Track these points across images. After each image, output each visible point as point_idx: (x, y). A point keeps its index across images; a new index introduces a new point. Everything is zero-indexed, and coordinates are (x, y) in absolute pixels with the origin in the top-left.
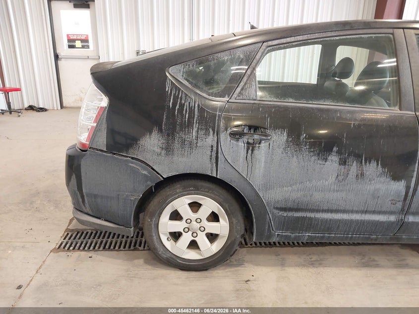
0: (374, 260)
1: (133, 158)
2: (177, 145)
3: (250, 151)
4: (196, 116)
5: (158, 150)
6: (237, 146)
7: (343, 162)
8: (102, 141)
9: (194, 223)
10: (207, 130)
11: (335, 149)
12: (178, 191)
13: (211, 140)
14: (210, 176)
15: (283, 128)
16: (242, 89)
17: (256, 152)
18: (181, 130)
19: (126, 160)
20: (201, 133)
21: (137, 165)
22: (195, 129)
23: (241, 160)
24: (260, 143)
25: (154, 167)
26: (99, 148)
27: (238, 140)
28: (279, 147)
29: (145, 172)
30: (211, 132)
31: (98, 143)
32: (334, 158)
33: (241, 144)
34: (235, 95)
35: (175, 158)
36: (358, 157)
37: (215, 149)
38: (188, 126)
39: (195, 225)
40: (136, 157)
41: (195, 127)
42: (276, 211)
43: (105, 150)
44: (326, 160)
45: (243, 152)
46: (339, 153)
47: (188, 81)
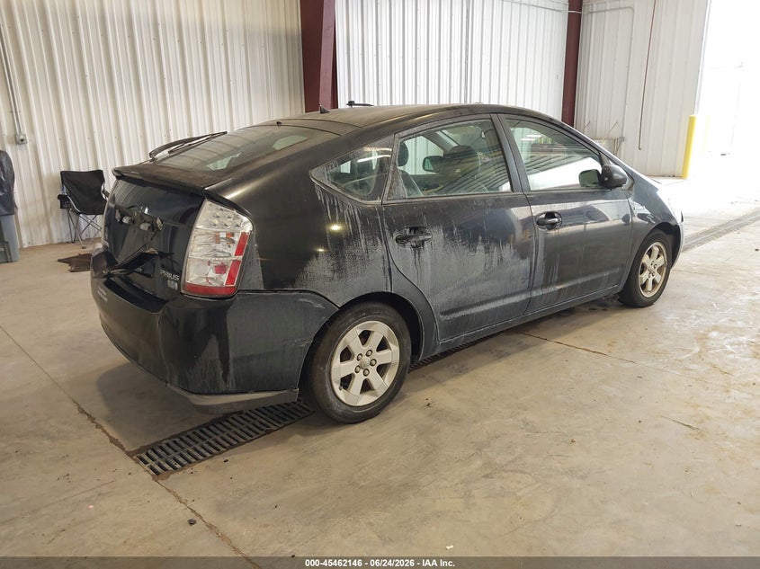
0: (501, 351)
1: (301, 291)
2: (348, 263)
3: (417, 256)
4: (360, 226)
5: (329, 274)
6: (405, 251)
7: (487, 250)
8: (256, 279)
9: (365, 357)
10: (374, 239)
11: (480, 238)
12: (350, 321)
13: (380, 250)
14: (384, 292)
15: (438, 224)
16: (391, 188)
17: (422, 255)
18: (349, 245)
19: (295, 296)
20: (370, 243)
21: (309, 299)
22: (363, 241)
23: (411, 267)
24: (423, 245)
25: (327, 297)
26: (254, 289)
27: (404, 245)
28: (439, 246)
29: (319, 306)
30: (379, 241)
31: (251, 282)
32: (480, 247)
33: (408, 248)
34: (386, 196)
35: (349, 280)
36: (497, 242)
37: (386, 260)
38: (355, 238)
39: (366, 360)
40: (304, 289)
41: (362, 236)
42: (441, 317)
43: (263, 289)
44: (475, 250)
45: (411, 258)
46: (484, 241)
47: (336, 185)
